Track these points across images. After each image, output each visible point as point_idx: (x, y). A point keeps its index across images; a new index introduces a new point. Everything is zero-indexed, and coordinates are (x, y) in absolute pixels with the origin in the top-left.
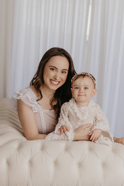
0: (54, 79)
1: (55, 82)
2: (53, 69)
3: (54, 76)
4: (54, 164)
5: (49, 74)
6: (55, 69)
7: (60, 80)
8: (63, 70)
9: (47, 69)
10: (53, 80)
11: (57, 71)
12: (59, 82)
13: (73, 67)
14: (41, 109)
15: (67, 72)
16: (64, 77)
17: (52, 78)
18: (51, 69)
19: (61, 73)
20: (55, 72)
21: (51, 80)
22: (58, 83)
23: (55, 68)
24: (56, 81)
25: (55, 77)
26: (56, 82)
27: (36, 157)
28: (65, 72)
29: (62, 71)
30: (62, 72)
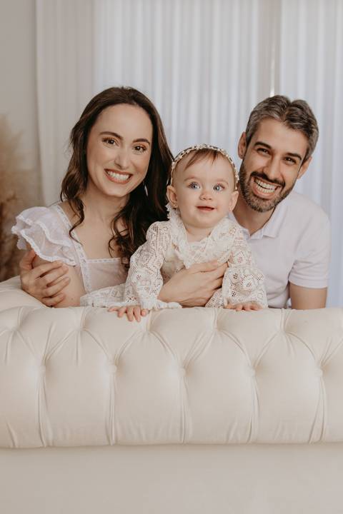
0: (114, 168)
1: (118, 175)
2: (111, 142)
3: (116, 159)
4: (116, 368)
5: (103, 155)
6: (117, 139)
7: (131, 170)
8: (138, 141)
9: (95, 140)
10: (113, 171)
11: (122, 145)
12: (131, 175)
13: (163, 133)
14: (85, 258)
15: (149, 147)
16: (141, 160)
17: (111, 166)
18: (105, 140)
19: (134, 150)
20: (116, 146)
21: (107, 170)
22: (127, 177)
23: (115, 138)
24: (120, 173)
25: (117, 162)
26: (122, 176)
27: (61, 346)
28: (144, 149)
29: (135, 144)
30: (137, 148)
